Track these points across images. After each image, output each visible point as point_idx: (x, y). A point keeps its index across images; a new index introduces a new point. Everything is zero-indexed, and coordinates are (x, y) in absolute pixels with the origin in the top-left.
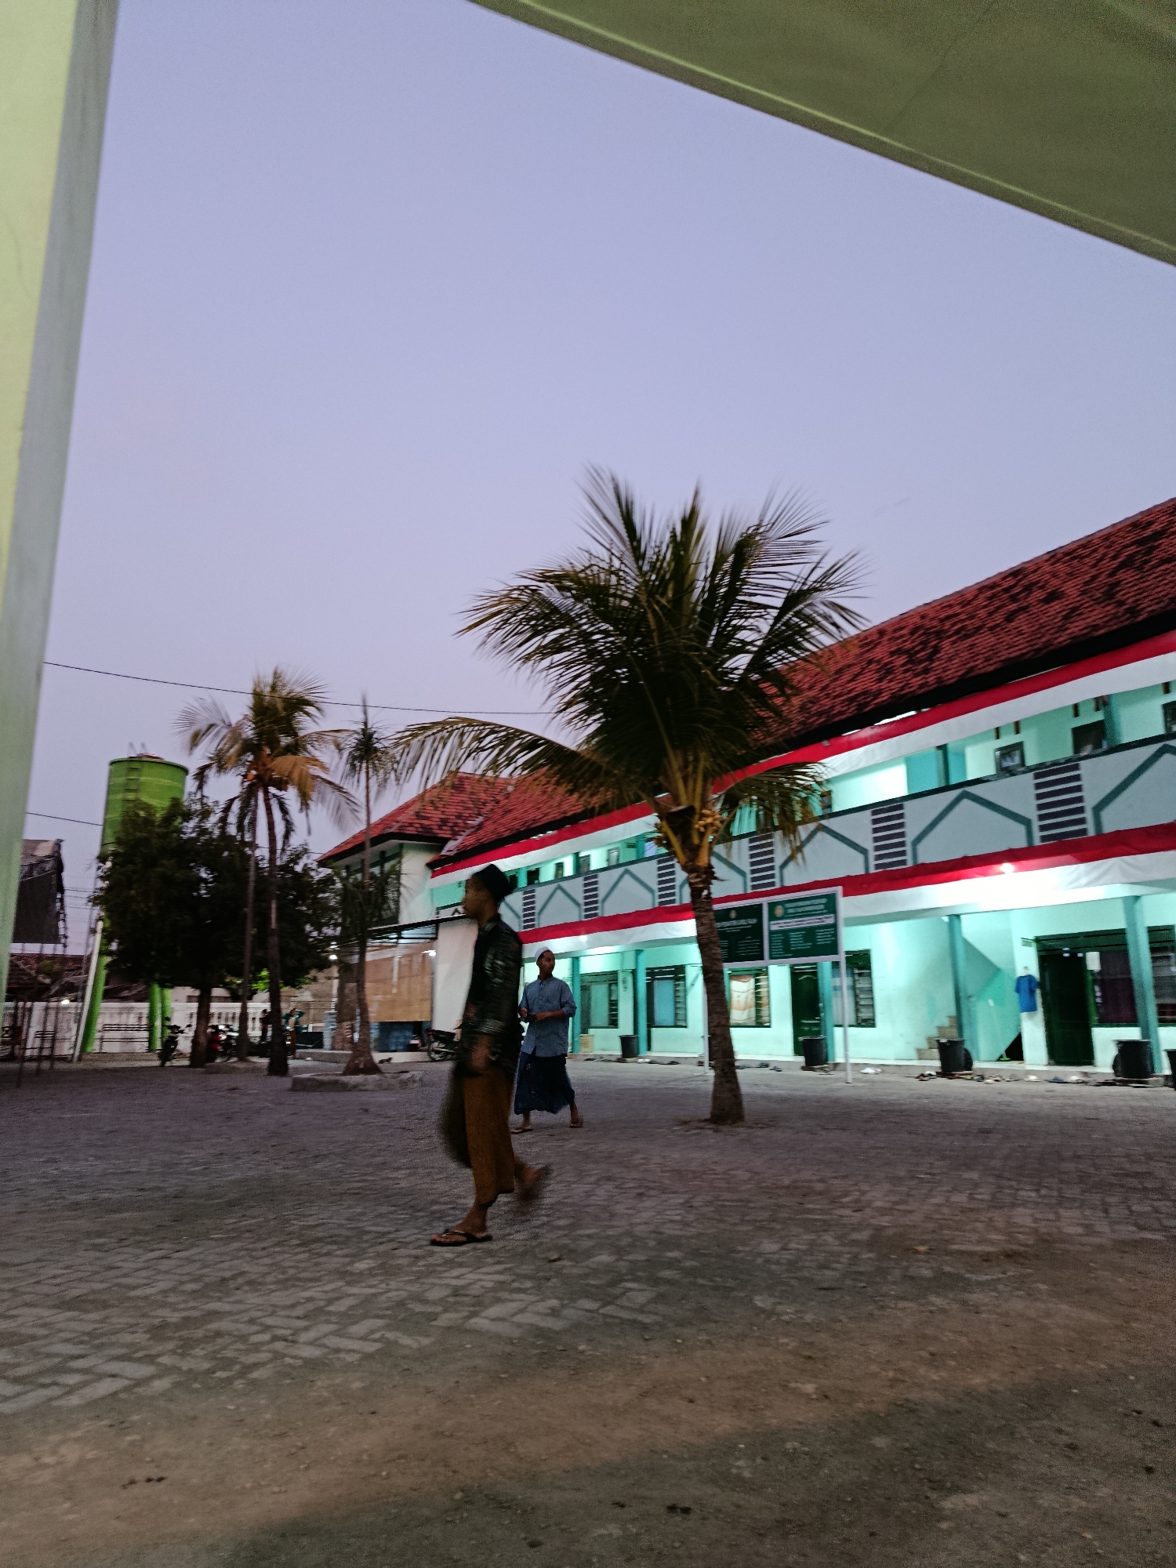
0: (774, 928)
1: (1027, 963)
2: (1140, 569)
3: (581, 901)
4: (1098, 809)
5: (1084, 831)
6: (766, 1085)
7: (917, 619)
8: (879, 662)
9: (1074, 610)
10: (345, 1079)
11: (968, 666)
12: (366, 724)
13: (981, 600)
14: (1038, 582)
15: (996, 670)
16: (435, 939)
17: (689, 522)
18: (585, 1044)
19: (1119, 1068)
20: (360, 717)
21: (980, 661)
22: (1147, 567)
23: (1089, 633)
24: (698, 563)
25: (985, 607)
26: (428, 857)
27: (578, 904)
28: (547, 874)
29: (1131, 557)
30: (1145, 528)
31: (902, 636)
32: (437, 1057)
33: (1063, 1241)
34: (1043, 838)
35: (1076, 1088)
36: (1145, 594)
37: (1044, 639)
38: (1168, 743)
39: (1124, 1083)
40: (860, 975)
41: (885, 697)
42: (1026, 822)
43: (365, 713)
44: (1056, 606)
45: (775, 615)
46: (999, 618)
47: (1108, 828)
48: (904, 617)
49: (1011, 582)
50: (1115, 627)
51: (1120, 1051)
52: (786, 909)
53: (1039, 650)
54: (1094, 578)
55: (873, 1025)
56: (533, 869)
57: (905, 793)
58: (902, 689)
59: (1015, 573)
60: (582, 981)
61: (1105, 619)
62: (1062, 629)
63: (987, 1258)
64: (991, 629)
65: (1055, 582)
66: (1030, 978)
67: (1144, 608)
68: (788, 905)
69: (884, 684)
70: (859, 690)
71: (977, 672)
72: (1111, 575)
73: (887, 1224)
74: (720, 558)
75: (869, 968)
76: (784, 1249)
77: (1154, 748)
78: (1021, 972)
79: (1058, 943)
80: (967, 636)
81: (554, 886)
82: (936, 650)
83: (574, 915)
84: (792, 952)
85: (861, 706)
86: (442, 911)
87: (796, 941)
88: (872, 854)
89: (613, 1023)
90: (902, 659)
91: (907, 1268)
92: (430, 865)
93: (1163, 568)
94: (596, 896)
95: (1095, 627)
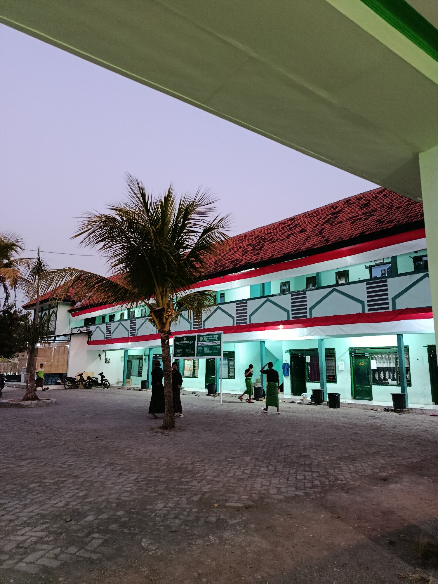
0: (199, 345)
1: (286, 359)
2: (331, 224)
3: (129, 329)
4: (311, 309)
5: (306, 316)
6: (191, 404)
7: (258, 233)
8: (243, 248)
9: (309, 237)
10: (22, 403)
11: (272, 254)
12: (39, 259)
13: (280, 228)
14: (299, 224)
15: (281, 257)
16: (70, 341)
17: (168, 198)
18: (129, 383)
19: (313, 399)
20: (37, 256)
21: (276, 253)
22: (334, 224)
23: (312, 247)
24: (171, 215)
25: (281, 231)
26: (69, 308)
27: (128, 331)
28: (117, 317)
29: (329, 219)
30: (335, 208)
31: (252, 239)
32: (68, 387)
33: (268, 498)
34: (293, 318)
35: (298, 406)
36: (332, 234)
37: (298, 247)
38: (335, 288)
39: (314, 404)
40: (230, 360)
41: (243, 262)
42: (288, 312)
43: (39, 254)
44: (303, 234)
45: (200, 235)
46: (284, 236)
47: (314, 316)
48: (254, 231)
49: (290, 222)
50: (321, 246)
51: (313, 393)
52: (203, 338)
53: (295, 251)
54: (317, 225)
55: (234, 379)
56: (112, 314)
57: (249, 298)
58: (249, 260)
59: (292, 219)
60: (128, 358)
61: (318, 242)
62: (304, 244)
63: (238, 509)
64: (282, 240)
65: (304, 225)
66: (287, 364)
67: (330, 240)
68: (204, 337)
69: (244, 257)
70: (235, 258)
71: (275, 257)
72: (322, 225)
73: (207, 491)
74: (180, 212)
75: (234, 358)
76: (165, 507)
77: (330, 289)
78: (284, 362)
79: (297, 352)
80: (273, 242)
81: (119, 323)
82: (263, 246)
83: (126, 335)
84: (205, 354)
85: (235, 265)
86: (73, 330)
87: (206, 350)
88: (236, 319)
89: (140, 374)
90: (251, 248)
91: (207, 517)
92: (70, 311)
93: (338, 225)
94: (135, 328)
95: (315, 245)
